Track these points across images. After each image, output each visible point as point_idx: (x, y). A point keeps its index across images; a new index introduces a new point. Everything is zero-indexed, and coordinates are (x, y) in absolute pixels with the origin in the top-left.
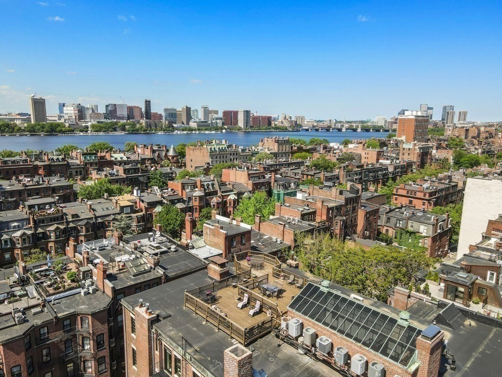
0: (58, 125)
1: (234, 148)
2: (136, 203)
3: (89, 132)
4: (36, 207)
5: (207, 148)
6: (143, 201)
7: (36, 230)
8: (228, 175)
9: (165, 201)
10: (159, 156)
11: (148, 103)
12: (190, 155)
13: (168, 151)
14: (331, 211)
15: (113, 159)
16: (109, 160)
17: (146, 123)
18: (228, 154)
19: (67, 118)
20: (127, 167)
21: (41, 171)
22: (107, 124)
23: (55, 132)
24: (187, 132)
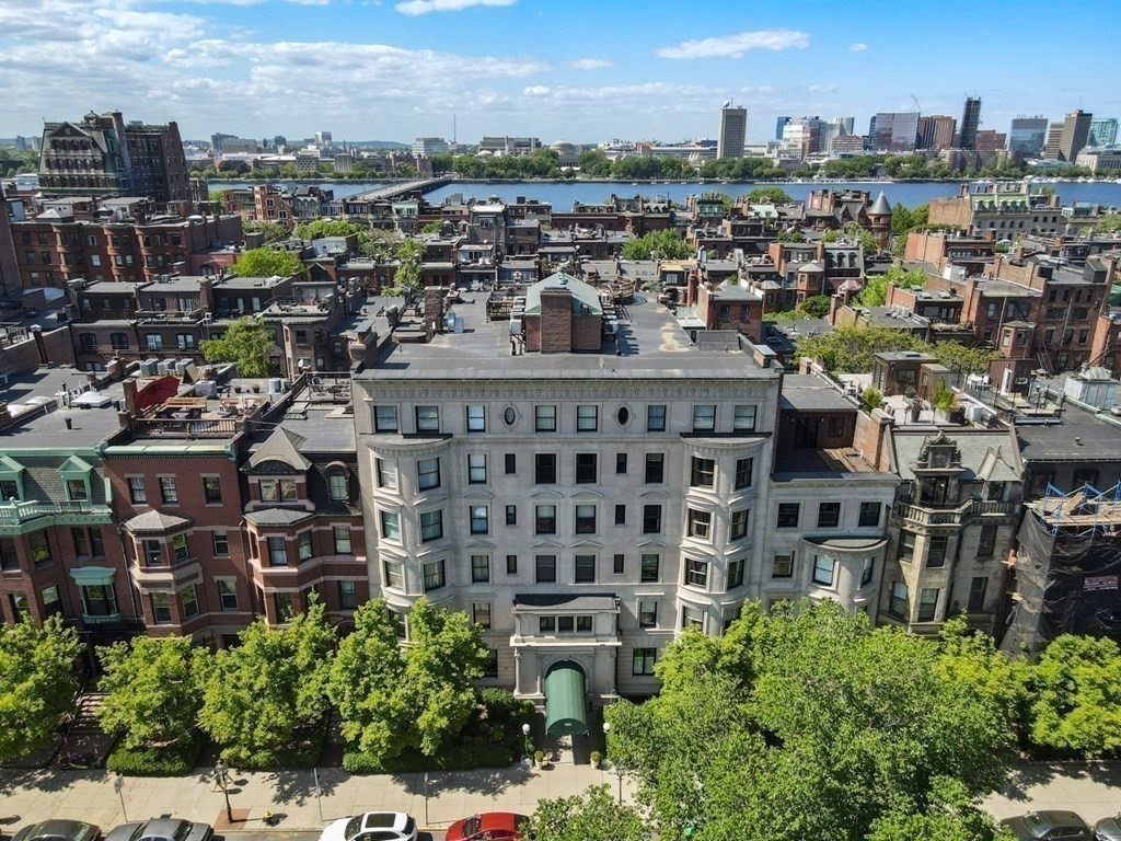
1: (1052, 205)
3: (815, 177)
5: (970, 202)
6: (703, 269)
8: (916, 247)
9: (742, 273)
10: (846, 214)
11: (972, 108)
12: (935, 217)
15: (752, 214)
17: (954, 156)
18: (1028, 218)
19: (786, 148)
21: (627, 225)
22: (859, 159)
23: (751, 176)
24: (1059, 179)
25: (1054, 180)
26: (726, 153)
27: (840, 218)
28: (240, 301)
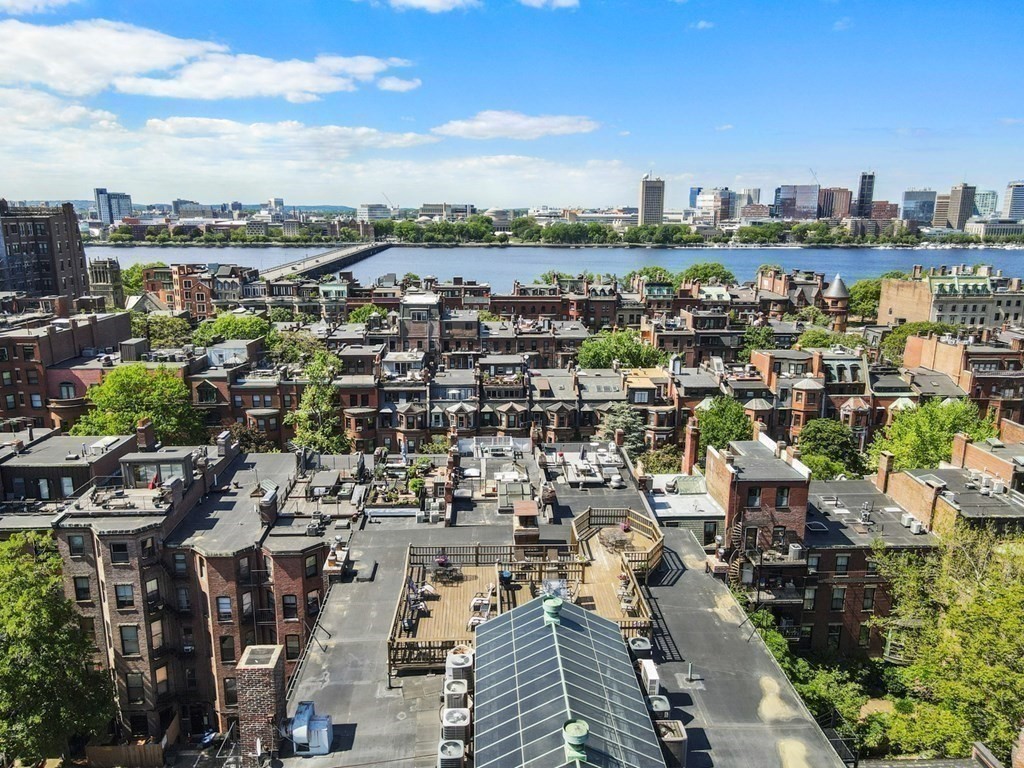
0: (677, 229)
1: (1014, 288)
2: (666, 385)
3: (730, 243)
4: (492, 368)
5: (930, 285)
6: (678, 385)
7: (482, 406)
8: (919, 352)
9: (725, 390)
10: (802, 297)
11: (868, 181)
12: (888, 298)
13: (826, 286)
15: (703, 296)
16: (695, 297)
17: (855, 224)
18: (992, 302)
19: (700, 215)
20: (702, 313)
21: (573, 311)
22: (769, 226)
23: (671, 241)
24: (953, 245)
25: (948, 247)
26: (646, 220)
27: (795, 302)
28: (43, 483)
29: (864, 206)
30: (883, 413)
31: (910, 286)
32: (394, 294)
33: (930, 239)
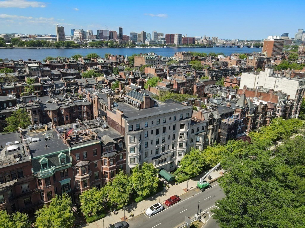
1: (159, 57)
2: (104, 80)
3: (88, 47)
4: (67, 79)
5: (145, 57)
6: (107, 79)
7: (67, 88)
8: (147, 70)
9: (116, 80)
10: (120, 61)
11: (121, 29)
12: (136, 61)
13: (124, 58)
14: (179, 85)
15: (98, 62)
16: (96, 62)
17: (120, 41)
18: (156, 60)
19: (76, 38)
20: (103, 65)
21: (66, 67)
22: (97, 42)
23: (70, 46)
24: (143, 47)
25: (142, 47)
26: (60, 40)
27: (118, 62)
28: (5, 104)
29: (121, 36)
30: (144, 81)
31: (140, 58)
32: (11, 65)
33: (137, 45)
